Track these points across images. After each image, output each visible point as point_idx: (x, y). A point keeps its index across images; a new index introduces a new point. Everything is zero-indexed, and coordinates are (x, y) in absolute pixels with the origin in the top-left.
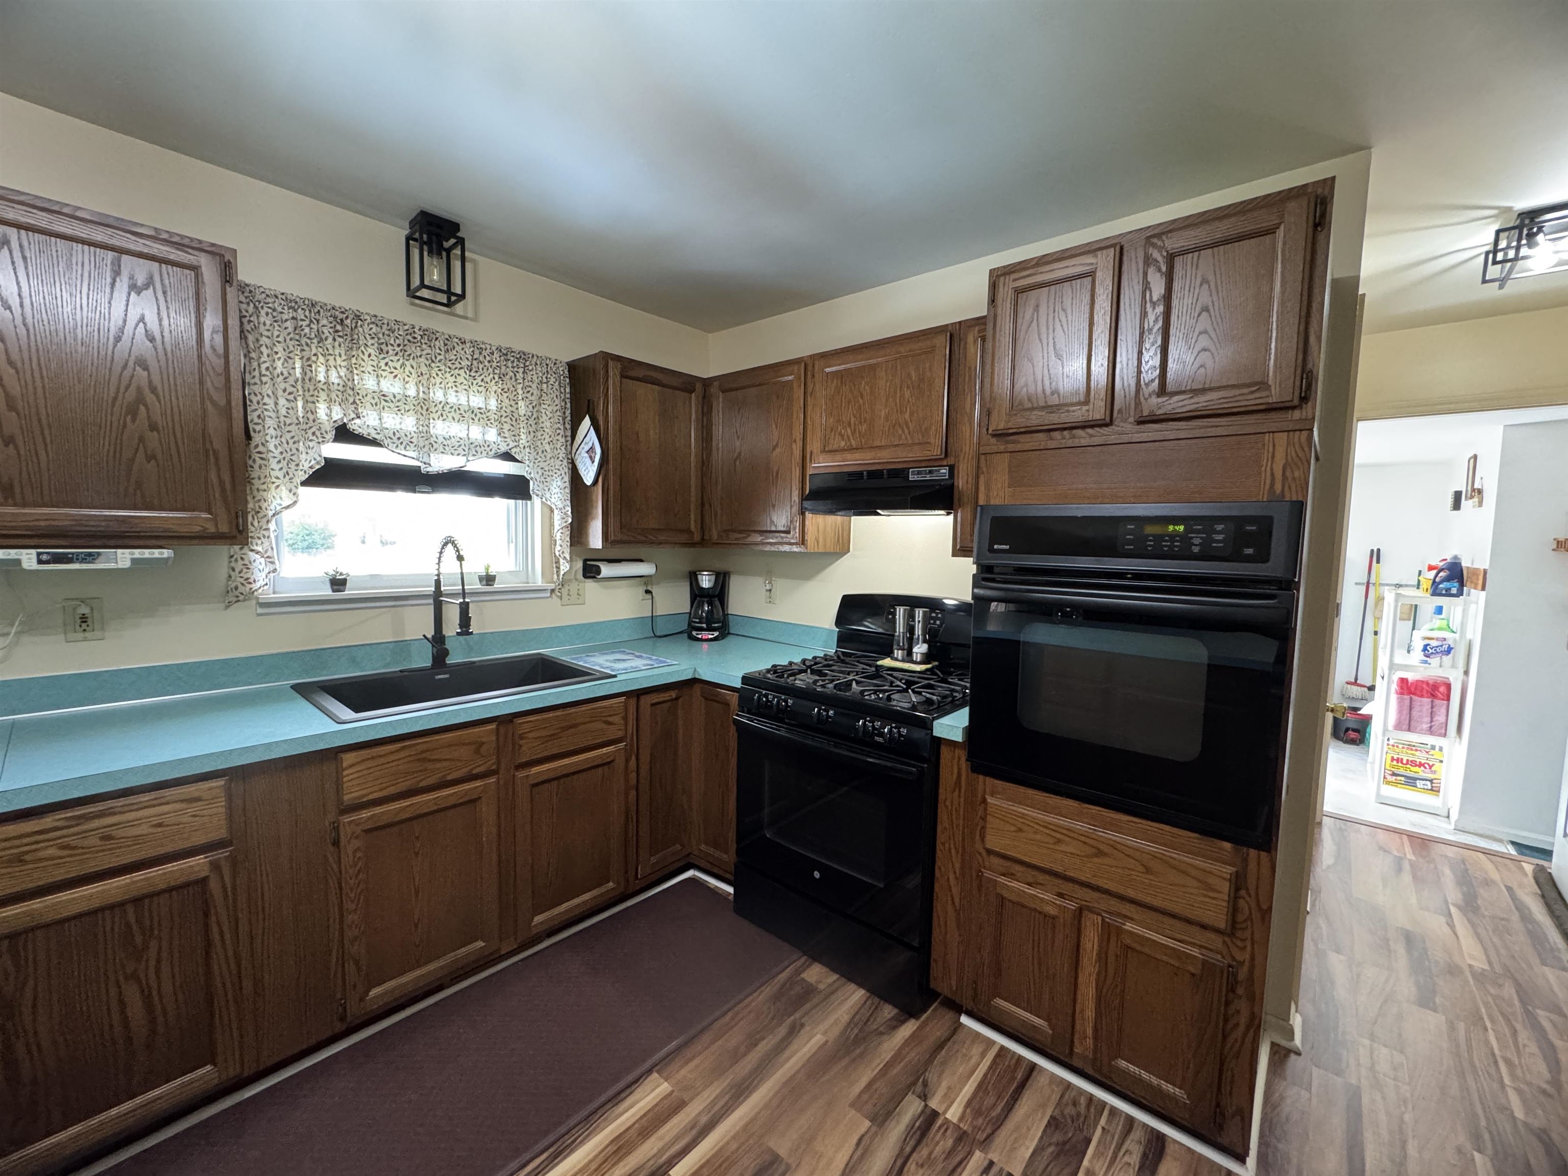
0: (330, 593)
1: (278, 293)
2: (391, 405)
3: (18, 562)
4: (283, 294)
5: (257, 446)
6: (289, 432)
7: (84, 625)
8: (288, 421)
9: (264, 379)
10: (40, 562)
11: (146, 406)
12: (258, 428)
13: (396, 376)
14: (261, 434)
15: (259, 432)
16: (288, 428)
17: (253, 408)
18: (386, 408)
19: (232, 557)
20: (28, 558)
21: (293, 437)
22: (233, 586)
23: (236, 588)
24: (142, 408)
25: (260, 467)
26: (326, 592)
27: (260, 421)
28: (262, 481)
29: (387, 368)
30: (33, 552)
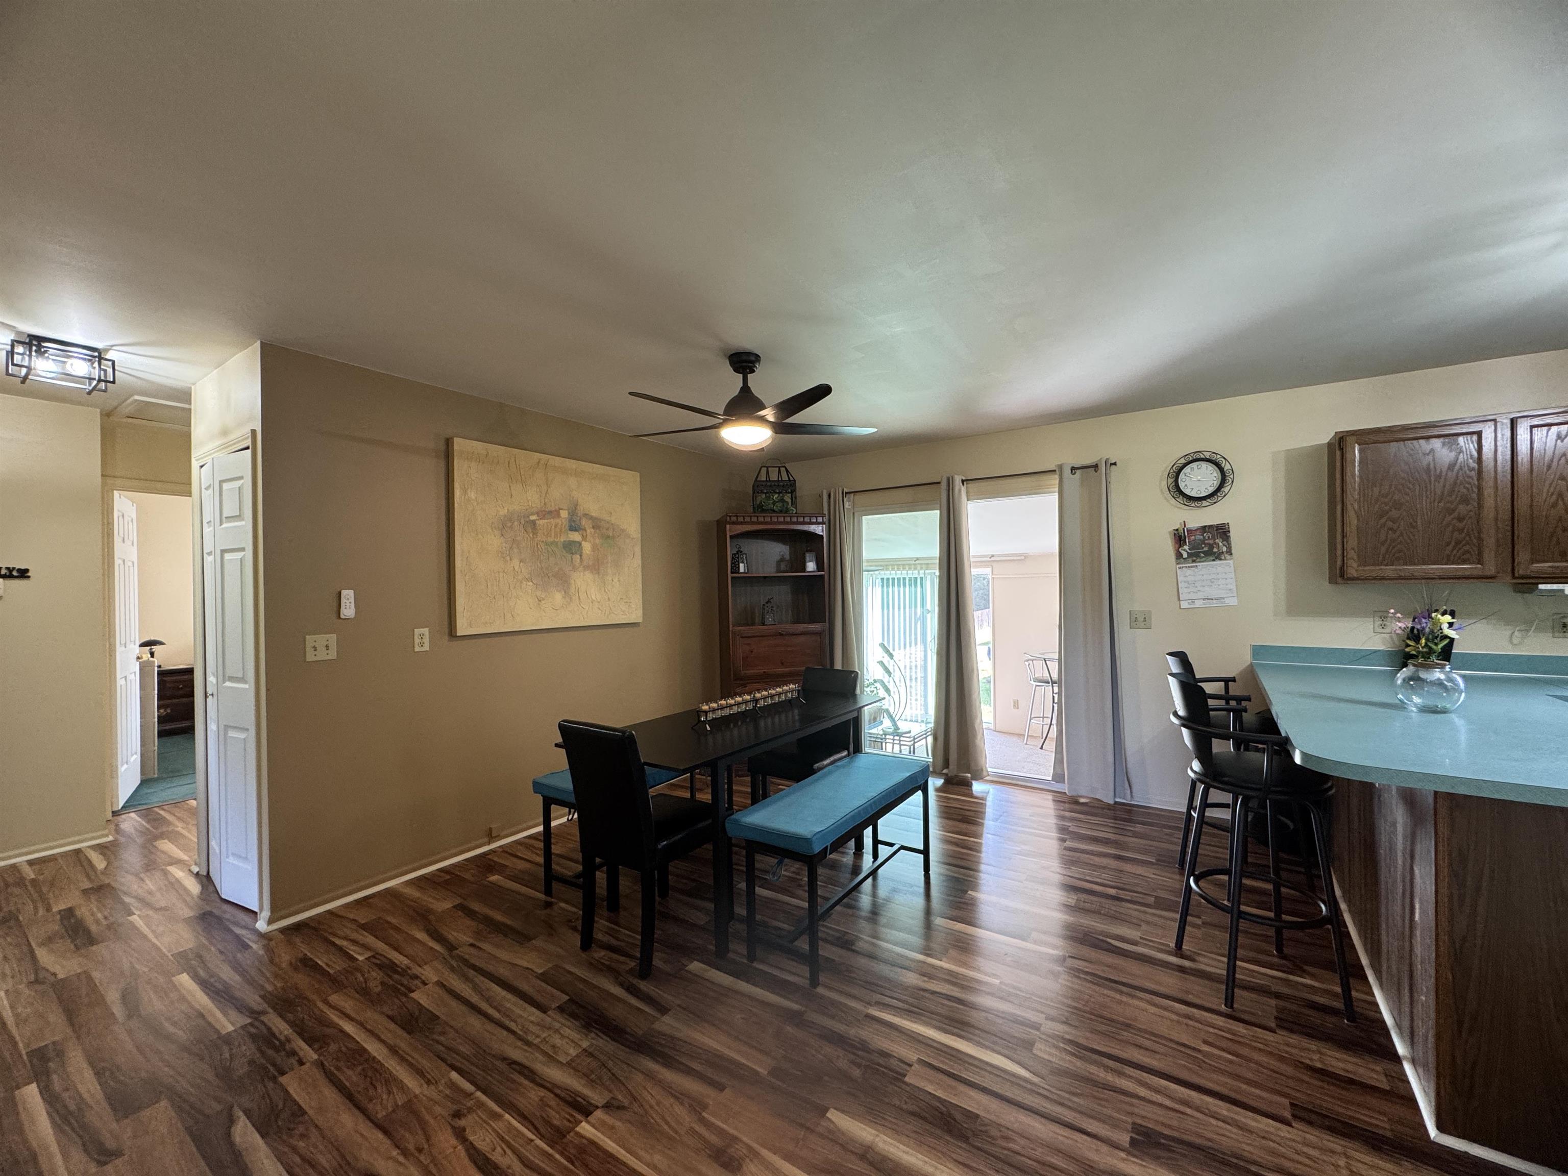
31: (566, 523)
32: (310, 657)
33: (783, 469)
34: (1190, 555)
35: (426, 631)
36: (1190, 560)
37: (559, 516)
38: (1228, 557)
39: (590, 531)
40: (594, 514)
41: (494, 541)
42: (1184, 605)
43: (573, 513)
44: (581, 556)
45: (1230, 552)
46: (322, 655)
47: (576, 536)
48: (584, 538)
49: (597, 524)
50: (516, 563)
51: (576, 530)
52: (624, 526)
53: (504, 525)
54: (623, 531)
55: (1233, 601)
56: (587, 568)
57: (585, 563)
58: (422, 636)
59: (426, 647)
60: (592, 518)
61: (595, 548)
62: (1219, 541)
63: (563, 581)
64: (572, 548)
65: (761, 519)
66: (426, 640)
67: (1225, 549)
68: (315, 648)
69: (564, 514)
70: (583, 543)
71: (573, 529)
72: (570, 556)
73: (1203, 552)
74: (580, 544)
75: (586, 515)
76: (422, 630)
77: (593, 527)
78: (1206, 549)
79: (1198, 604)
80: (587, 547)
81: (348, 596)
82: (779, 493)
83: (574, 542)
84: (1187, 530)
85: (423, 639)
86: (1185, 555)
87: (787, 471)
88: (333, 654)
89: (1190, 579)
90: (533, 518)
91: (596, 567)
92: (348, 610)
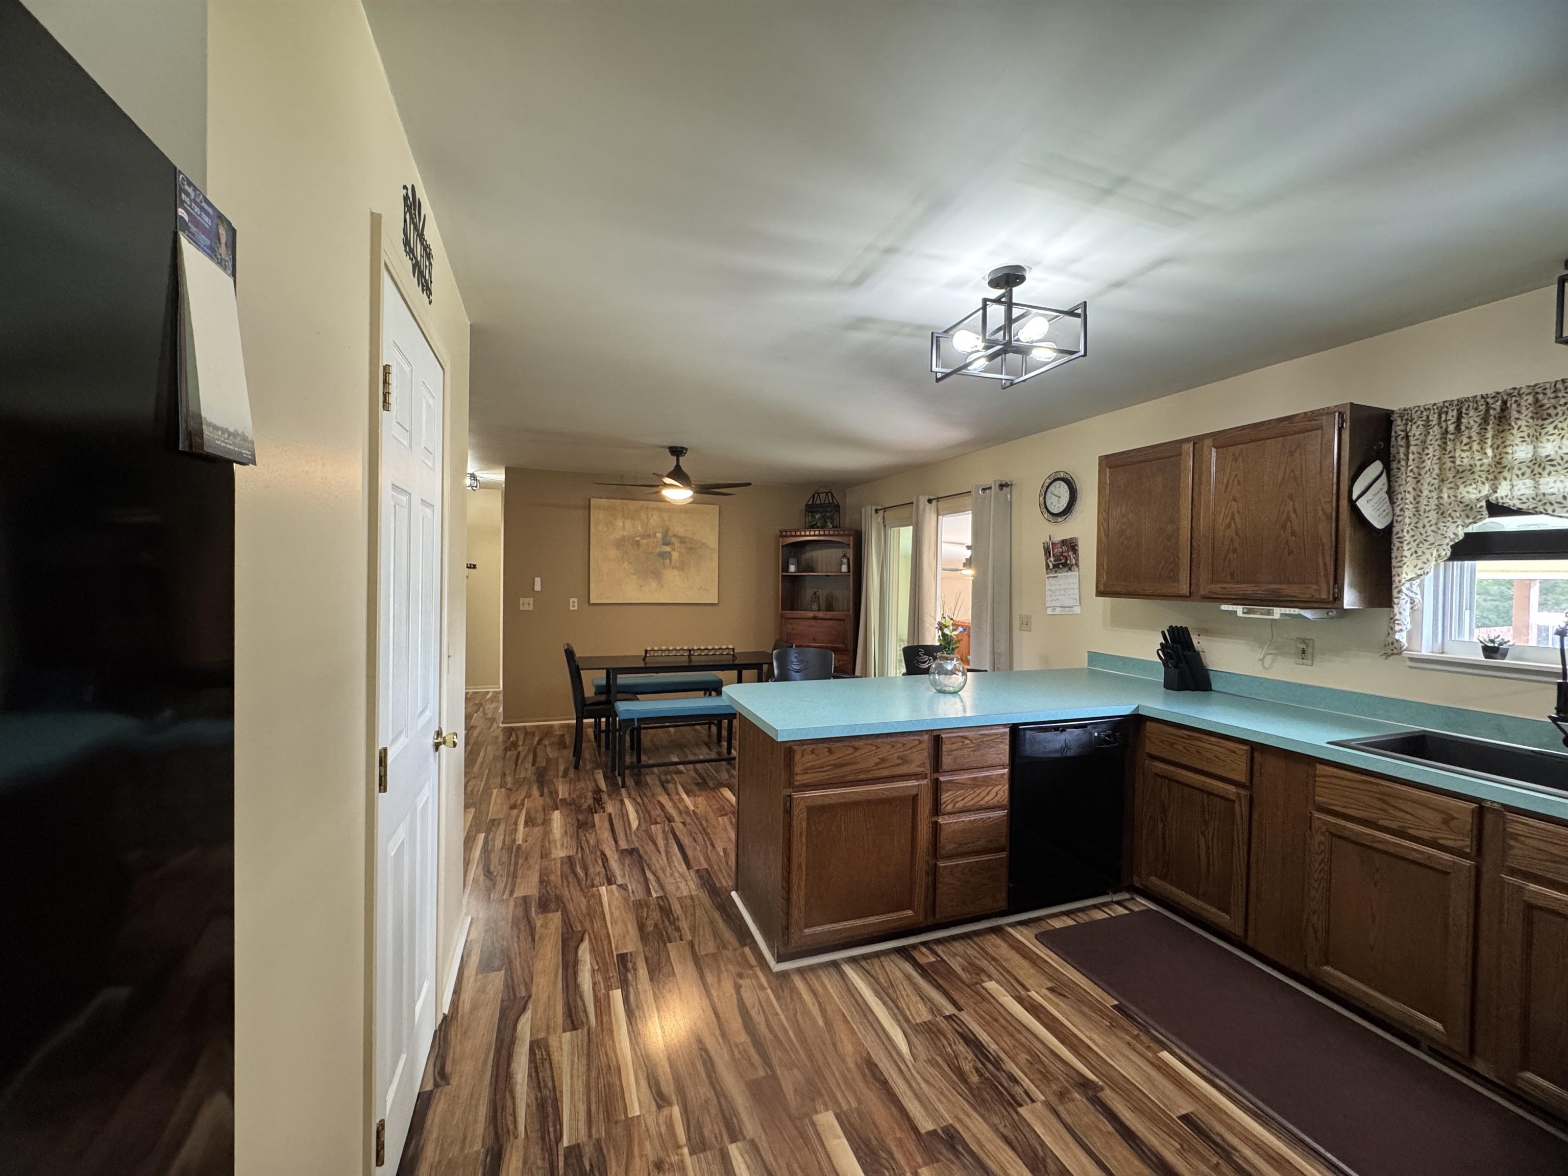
0: (1483, 659)
1: (1430, 407)
2: (1559, 468)
3: (1236, 612)
4: (1435, 404)
5: (1397, 533)
6: (1427, 517)
7: (1303, 655)
8: (1428, 508)
9: (1409, 479)
10: (1244, 613)
11: (1291, 521)
12: (1399, 519)
13: (1563, 437)
14: (1402, 523)
15: (1400, 522)
16: (1427, 515)
17: (1398, 503)
18: (1553, 473)
19: (1391, 619)
20: (1239, 610)
21: (1430, 521)
22: (1390, 641)
23: (1393, 644)
24: (1289, 523)
25: (1398, 549)
26: (1480, 657)
27: (1402, 513)
28: (1399, 559)
29: (1556, 431)
30: (1241, 607)
31: (660, 541)
32: (521, 608)
33: (830, 494)
34: (1055, 566)
35: (576, 600)
36: (1054, 570)
37: (655, 536)
38: (1076, 569)
39: (677, 545)
40: (681, 535)
41: (613, 553)
42: (1049, 611)
43: (665, 535)
44: (670, 560)
45: (1077, 565)
46: (526, 608)
47: (667, 549)
48: (673, 550)
49: (683, 540)
50: (626, 565)
51: (667, 545)
52: (704, 541)
53: (620, 544)
54: (704, 544)
55: (1077, 610)
56: (674, 568)
57: (673, 565)
58: (574, 602)
59: (576, 608)
60: (681, 538)
61: (681, 555)
62: (1071, 553)
63: (657, 575)
64: (663, 555)
65: (808, 533)
66: (576, 604)
67: (1074, 561)
68: (523, 604)
69: (659, 535)
70: (673, 553)
71: (665, 544)
72: (662, 560)
73: (1061, 564)
74: (670, 553)
75: (675, 536)
76: (573, 599)
77: (681, 543)
78: (1063, 561)
79: (1058, 611)
80: (675, 555)
81: (538, 580)
82: (831, 512)
83: (666, 552)
84: (1052, 544)
85: (574, 604)
86: (1051, 567)
87: (832, 496)
88: (531, 608)
89: (1053, 588)
90: (637, 539)
91: (682, 566)
92: (538, 587)
